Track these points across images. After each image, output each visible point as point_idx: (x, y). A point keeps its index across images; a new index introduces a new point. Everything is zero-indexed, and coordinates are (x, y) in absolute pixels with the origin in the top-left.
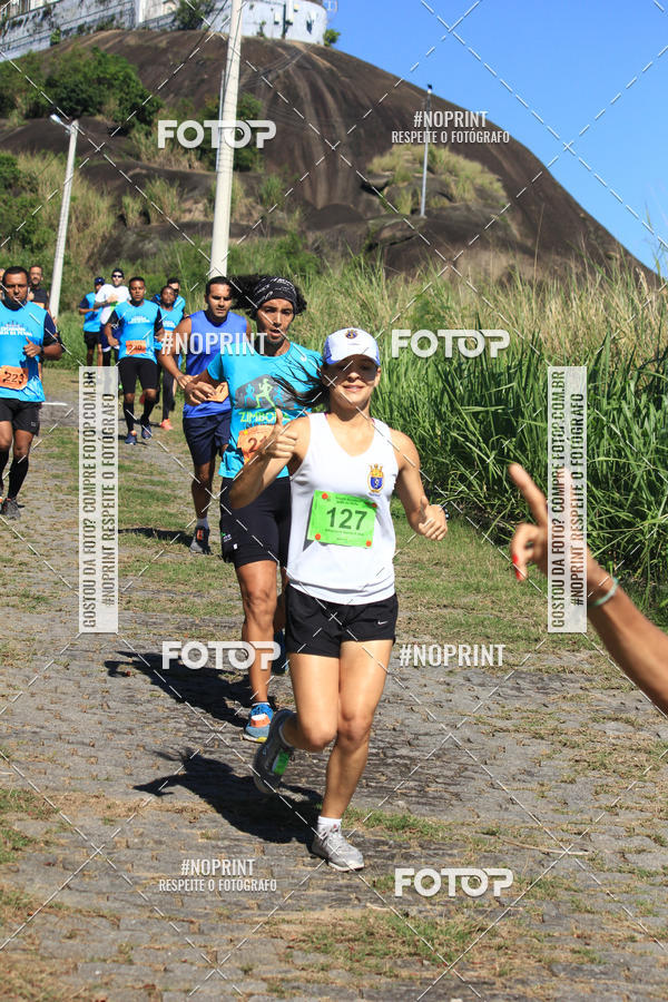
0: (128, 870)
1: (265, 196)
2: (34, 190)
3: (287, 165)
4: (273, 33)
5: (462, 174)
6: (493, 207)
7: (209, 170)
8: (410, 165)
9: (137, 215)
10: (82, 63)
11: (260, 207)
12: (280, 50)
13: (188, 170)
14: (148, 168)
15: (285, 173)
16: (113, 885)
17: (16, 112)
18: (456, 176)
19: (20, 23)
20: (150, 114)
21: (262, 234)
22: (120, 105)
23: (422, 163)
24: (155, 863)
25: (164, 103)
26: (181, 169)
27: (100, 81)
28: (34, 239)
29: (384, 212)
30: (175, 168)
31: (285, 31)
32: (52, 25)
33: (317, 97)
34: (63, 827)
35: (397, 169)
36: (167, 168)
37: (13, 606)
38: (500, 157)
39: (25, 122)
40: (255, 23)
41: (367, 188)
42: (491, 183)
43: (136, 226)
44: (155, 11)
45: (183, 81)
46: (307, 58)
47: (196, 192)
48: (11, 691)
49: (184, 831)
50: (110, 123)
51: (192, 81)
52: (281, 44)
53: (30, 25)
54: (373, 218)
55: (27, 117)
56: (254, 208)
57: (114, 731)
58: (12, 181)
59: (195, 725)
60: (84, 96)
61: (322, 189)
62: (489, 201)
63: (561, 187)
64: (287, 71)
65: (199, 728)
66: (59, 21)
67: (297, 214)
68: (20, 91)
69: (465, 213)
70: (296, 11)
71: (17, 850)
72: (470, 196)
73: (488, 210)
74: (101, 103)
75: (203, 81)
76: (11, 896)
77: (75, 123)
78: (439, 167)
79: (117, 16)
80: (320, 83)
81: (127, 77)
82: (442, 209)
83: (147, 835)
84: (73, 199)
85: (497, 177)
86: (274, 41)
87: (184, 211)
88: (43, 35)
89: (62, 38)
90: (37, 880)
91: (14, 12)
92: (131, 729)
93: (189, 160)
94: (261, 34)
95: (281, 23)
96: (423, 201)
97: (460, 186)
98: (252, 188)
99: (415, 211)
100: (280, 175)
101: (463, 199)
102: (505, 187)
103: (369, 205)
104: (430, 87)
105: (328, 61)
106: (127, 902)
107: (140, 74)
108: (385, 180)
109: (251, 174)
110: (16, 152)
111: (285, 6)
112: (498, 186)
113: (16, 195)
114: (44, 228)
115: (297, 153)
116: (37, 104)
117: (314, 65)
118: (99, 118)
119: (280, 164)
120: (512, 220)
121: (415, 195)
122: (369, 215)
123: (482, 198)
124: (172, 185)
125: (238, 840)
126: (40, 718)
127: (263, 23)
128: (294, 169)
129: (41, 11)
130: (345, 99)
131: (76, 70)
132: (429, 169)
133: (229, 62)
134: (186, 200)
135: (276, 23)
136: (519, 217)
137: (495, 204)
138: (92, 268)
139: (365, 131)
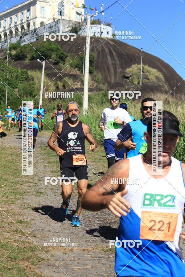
0: (71, 267)
1: (97, 80)
2: (33, 80)
3: (103, 72)
4: (98, 35)
5: (151, 73)
6: (160, 81)
7: (81, 73)
8: (137, 70)
9: (62, 86)
10: (45, 45)
11: (96, 83)
12: (100, 40)
13: (76, 74)
14: (65, 74)
15: (103, 74)
16: (67, 271)
17: (27, 59)
18: (150, 73)
19: (28, 34)
20: (64, 58)
21: (97, 91)
22: (56, 56)
23: (140, 70)
24: (78, 264)
25: (68, 55)
26: (73, 73)
27: (50, 50)
28: (33, 94)
29: (130, 84)
30: (72, 73)
31: (101, 34)
32: (36, 34)
33: (111, 53)
34: (52, 255)
35: (133, 72)
36: (70, 73)
37: (34, 195)
38: (162, 68)
39: (30, 61)
40: (93, 32)
41: (125, 77)
42: (159, 75)
43: (62, 90)
44: (65, 30)
45: (73, 49)
46: (107, 42)
47: (78, 80)
48: (35, 218)
49: (85, 255)
50: (54, 61)
51: (76, 49)
52: (100, 38)
53: (30, 35)
54: (127, 86)
55: (30, 60)
56: (94, 83)
57: (64, 229)
58: (27, 78)
59: (87, 226)
60: (46, 54)
61: (113, 78)
62: (159, 80)
63: (179, 76)
64: (102, 45)
65: (88, 227)
66: (38, 33)
67: (106, 85)
68: (28, 53)
69: (153, 83)
70: (104, 29)
71: (40, 262)
72: (154, 79)
73: (159, 83)
74: (51, 56)
75: (79, 49)
76: (39, 274)
77: (44, 61)
78: (145, 71)
79: (54, 32)
80: (111, 48)
81: (58, 48)
82: (146, 82)
83: (75, 257)
84: (44, 82)
85: (161, 73)
86: (98, 37)
87: (75, 85)
88: (34, 37)
89: (39, 38)
90: (46, 270)
91: (26, 31)
92: (69, 228)
93: (76, 71)
94: (94, 35)
95: (100, 32)
96: (141, 80)
97: (151, 76)
98: (94, 78)
99: (139, 83)
100: (101, 74)
101: (152, 79)
102: (164, 76)
103: (126, 82)
104: (142, 49)
105: (113, 42)
106: (71, 275)
107: (61, 47)
108: (130, 75)
109: (93, 74)
110: (28, 70)
111: (101, 27)
112: (161, 75)
113: (28, 82)
114: (36, 91)
115: (106, 68)
116: (33, 56)
117: (109, 43)
118: (50, 60)
119: (101, 71)
120: (166, 85)
121: (138, 79)
122: (126, 85)
123: (157, 79)
124: (71, 78)
125: (101, 258)
126: (44, 225)
127: (95, 32)
128: (105, 72)
129: (33, 31)
130: (119, 53)
131: (43, 47)
132: (142, 71)
133: (87, 43)
134: (75, 82)
135: (99, 32)
136: (168, 84)
137: (161, 81)
138: (50, 101)
139: (124, 61)
